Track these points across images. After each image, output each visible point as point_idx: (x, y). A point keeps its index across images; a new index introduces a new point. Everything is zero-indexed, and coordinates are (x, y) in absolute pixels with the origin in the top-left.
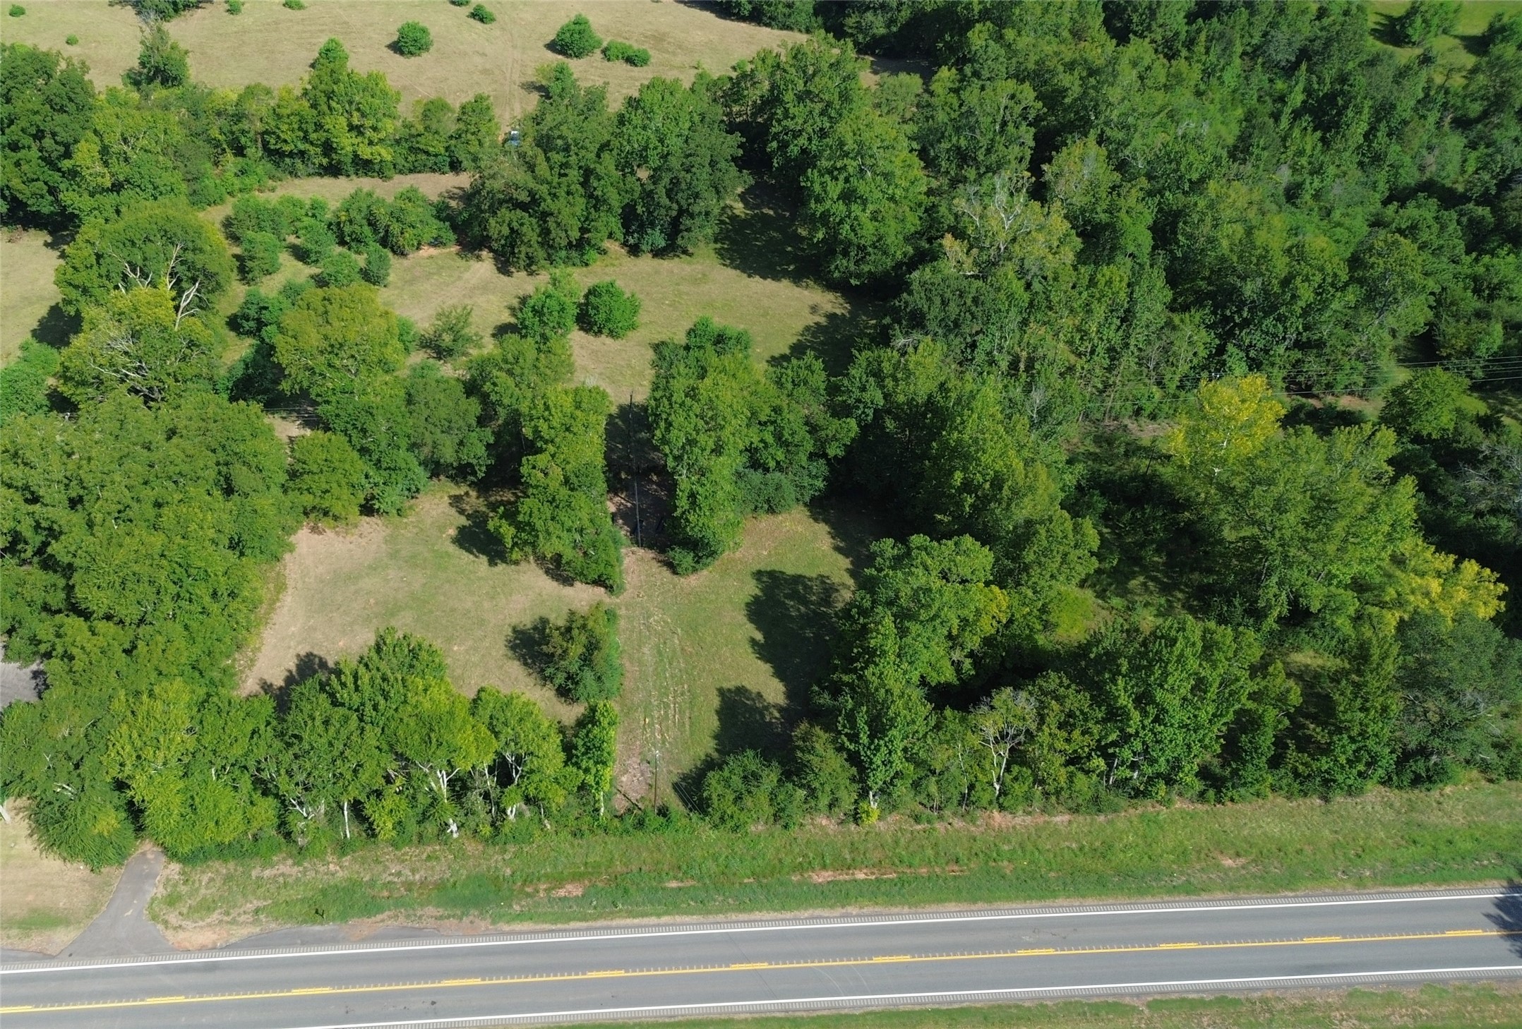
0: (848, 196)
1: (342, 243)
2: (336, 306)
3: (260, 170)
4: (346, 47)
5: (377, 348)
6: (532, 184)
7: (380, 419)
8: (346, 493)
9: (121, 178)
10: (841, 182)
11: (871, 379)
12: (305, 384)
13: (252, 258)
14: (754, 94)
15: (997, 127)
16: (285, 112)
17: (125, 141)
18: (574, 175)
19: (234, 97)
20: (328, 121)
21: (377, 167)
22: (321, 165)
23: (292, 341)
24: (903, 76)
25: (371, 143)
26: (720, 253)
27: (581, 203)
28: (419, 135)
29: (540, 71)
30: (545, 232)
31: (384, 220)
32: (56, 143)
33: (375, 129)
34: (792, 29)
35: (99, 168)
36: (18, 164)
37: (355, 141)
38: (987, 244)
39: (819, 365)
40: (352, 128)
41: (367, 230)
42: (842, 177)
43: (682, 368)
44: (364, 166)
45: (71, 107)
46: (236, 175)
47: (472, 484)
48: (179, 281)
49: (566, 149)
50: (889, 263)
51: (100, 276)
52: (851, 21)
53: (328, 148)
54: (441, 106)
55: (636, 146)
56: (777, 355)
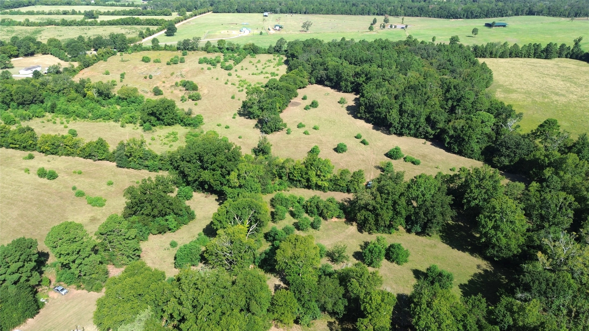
0: (496, 228)
1: (307, 212)
2: (299, 243)
3: (286, 184)
4: (320, 148)
5: (311, 260)
6: (374, 204)
7: (307, 289)
8: (290, 315)
9: (242, 184)
10: (493, 222)
11: (508, 313)
12: (284, 268)
13: (277, 215)
14: (458, 182)
15: (558, 209)
16: (297, 168)
17: (246, 173)
18: (390, 202)
19: (282, 161)
20: (310, 173)
21: (323, 188)
22: (305, 185)
23: (282, 252)
24: (517, 183)
25: (322, 180)
26: (441, 237)
27: (391, 213)
28: (338, 180)
29: (382, 163)
30: (377, 221)
31: (322, 208)
32: (226, 170)
33: (324, 176)
34: (472, 159)
35: (236, 180)
36: (213, 175)
37: (317, 179)
38: (556, 258)
39: (484, 300)
40: (317, 175)
41: (316, 210)
42: (494, 220)
43: (426, 291)
44: (318, 187)
45: (233, 160)
46: (278, 185)
47: (336, 318)
48: (251, 221)
49: (388, 194)
50: (511, 254)
51: (226, 218)
52: (496, 159)
53: (308, 180)
54: (348, 172)
55: (414, 196)
56: (463, 284)
